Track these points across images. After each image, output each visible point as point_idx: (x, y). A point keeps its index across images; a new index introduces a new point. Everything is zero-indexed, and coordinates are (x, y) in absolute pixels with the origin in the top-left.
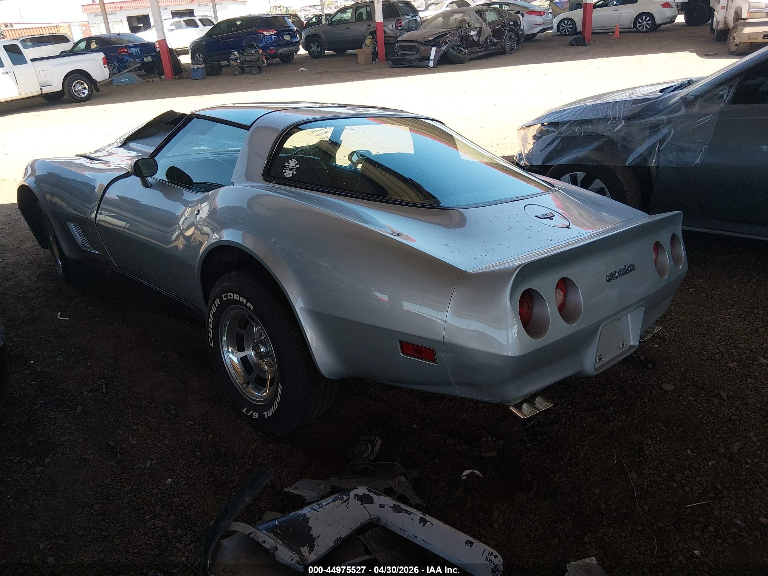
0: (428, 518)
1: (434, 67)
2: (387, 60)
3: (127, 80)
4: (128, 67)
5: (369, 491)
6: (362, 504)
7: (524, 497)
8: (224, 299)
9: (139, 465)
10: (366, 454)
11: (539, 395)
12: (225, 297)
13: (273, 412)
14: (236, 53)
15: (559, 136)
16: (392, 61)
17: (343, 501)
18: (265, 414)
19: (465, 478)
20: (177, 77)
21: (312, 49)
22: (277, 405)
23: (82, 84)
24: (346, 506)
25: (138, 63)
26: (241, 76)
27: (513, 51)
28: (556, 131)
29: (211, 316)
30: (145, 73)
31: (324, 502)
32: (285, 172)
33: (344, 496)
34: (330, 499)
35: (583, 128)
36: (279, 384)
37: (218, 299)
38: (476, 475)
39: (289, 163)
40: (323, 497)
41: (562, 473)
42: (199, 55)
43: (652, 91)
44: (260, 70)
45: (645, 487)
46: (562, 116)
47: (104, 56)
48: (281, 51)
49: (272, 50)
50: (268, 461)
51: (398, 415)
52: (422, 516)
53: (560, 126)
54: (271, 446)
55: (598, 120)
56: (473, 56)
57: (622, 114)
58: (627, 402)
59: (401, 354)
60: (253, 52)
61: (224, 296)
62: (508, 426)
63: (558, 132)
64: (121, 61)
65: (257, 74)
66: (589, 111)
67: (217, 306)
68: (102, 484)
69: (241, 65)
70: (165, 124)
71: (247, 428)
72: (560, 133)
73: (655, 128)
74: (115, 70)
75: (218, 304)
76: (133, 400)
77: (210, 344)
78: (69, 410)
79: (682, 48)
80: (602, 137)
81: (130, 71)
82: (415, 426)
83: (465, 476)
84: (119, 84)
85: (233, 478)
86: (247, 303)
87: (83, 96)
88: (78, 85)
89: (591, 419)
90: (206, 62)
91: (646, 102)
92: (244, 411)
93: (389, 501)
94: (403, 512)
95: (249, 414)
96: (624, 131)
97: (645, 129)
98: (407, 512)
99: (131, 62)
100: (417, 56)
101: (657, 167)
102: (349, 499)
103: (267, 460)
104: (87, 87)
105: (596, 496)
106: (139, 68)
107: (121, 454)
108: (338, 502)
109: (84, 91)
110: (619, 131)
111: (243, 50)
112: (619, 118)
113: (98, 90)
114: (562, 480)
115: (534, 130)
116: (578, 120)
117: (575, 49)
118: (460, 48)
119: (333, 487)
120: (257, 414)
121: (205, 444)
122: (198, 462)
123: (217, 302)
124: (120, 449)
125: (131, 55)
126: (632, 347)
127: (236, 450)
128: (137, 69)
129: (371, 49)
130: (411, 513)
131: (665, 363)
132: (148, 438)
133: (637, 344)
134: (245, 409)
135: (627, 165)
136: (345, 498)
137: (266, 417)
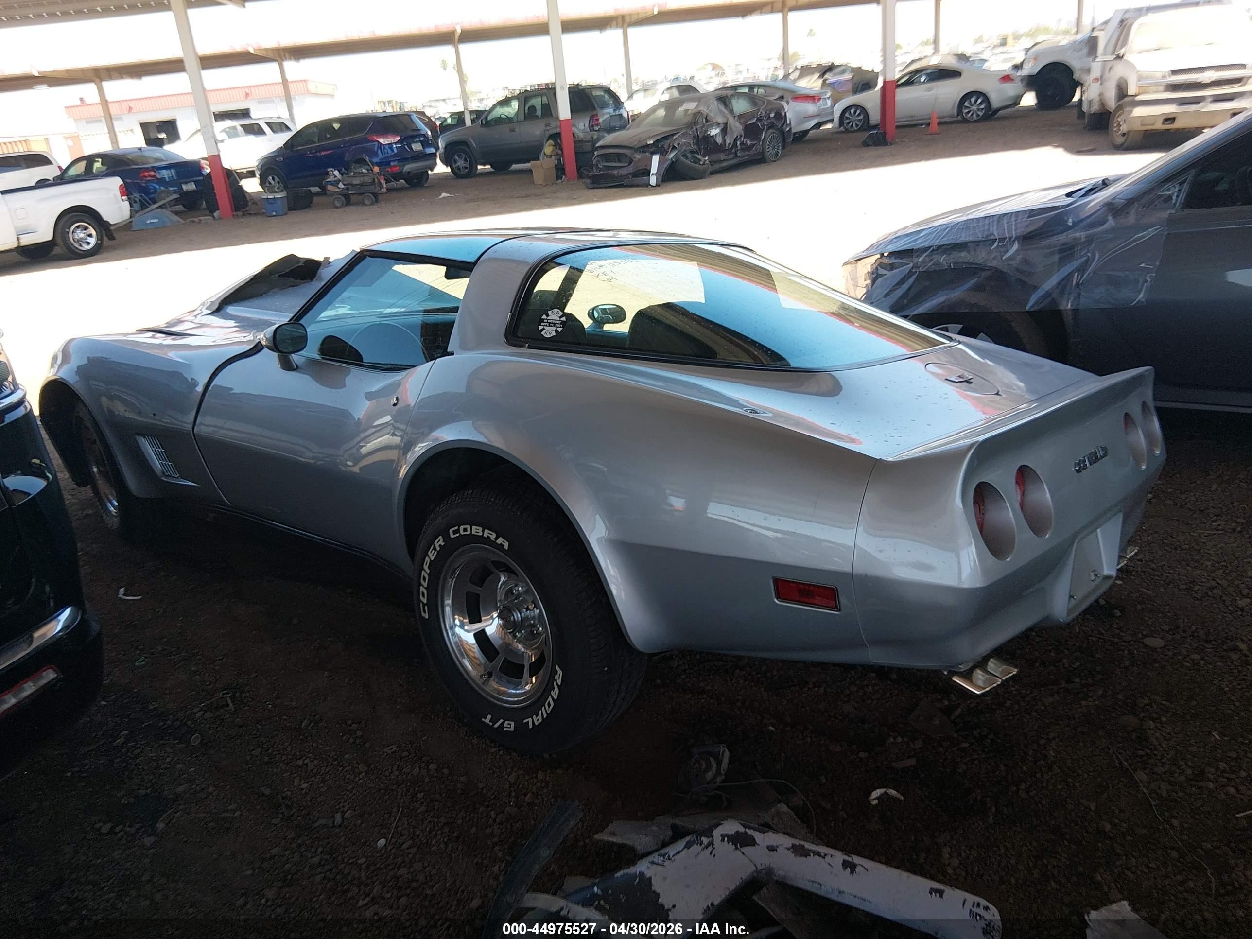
0: (857, 860)
1: (657, 185)
2: (580, 176)
3: (156, 220)
4: (157, 199)
5: (745, 826)
6: (736, 848)
7: (981, 823)
8: (452, 536)
9: (322, 822)
10: (709, 775)
11: (993, 657)
12: (454, 533)
13: (545, 716)
14: (336, 173)
15: (914, 270)
16: (589, 178)
17: (703, 846)
18: (528, 722)
19: (875, 802)
20: (240, 213)
21: (457, 165)
22: (552, 704)
23: (86, 228)
24: (711, 853)
25: (175, 193)
26: (346, 208)
27: (777, 158)
28: (908, 264)
29: (426, 567)
30: (184, 209)
31: (671, 850)
32: (543, 329)
33: (703, 838)
34: (681, 844)
35: (952, 256)
36: (557, 668)
37: (440, 538)
38: (894, 798)
39: (548, 316)
40: (664, 845)
41: (1028, 783)
42: (273, 179)
43: (1055, 197)
44: (376, 198)
45: (1164, 794)
46: (916, 240)
47: (122, 182)
48: (408, 167)
49: (395, 166)
50: (543, 799)
51: (738, 713)
52: (846, 858)
53: (915, 255)
54: (541, 775)
55: (977, 243)
56: (717, 166)
57: (1014, 233)
58: (1098, 668)
59: (776, 600)
60: (364, 171)
61: (453, 531)
62: (921, 718)
63: (912, 264)
64: (144, 190)
65: (372, 204)
66: (960, 231)
67: (438, 549)
68: (268, 856)
69: (345, 192)
70: (280, 276)
71: (493, 750)
72: (916, 266)
73: (1067, 252)
74: (137, 206)
75: (440, 546)
76: (285, 720)
77: (423, 614)
78: (177, 743)
79: (1039, 143)
80: (985, 270)
81: (161, 207)
82: (771, 728)
83: (874, 799)
84: (143, 227)
85: (489, 830)
86: (496, 539)
87: (87, 247)
88: (78, 231)
89: (1050, 699)
90: (286, 188)
91: (1047, 213)
92: (487, 720)
93: (783, 841)
94: (812, 854)
95: (496, 726)
96: (1019, 257)
97: (1052, 253)
98: (818, 854)
99: (163, 191)
100: (630, 169)
101: (1075, 311)
102: (713, 841)
103: (540, 797)
104: (94, 233)
105: (1093, 813)
106: (177, 201)
107: (287, 806)
108: (695, 848)
109: (89, 239)
110: (1010, 258)
111: (348, 168)
112: (1010, 238)
113: (111, 237)
114: (1031, 794)
115: (867, 266)
116: (943, 245)
117: (873, 151)
118: (696, 155)
119: (674, 827)
120: (513, 724)
121: (427, 780)
122: (423, 808)
123: (440, 542)
124: (283, 799)
125: (162, 181)
126: (1108, 578)
127: (481, 786)
128: (173, 203)
129: (553, 161)
130: (826, 855)
131: (1139, 607)
132: (327, 777)
133: (1113, 573)
134: (489, 717)
135: (1027, 308)
136: (705, 841)
137: (531, 726)
